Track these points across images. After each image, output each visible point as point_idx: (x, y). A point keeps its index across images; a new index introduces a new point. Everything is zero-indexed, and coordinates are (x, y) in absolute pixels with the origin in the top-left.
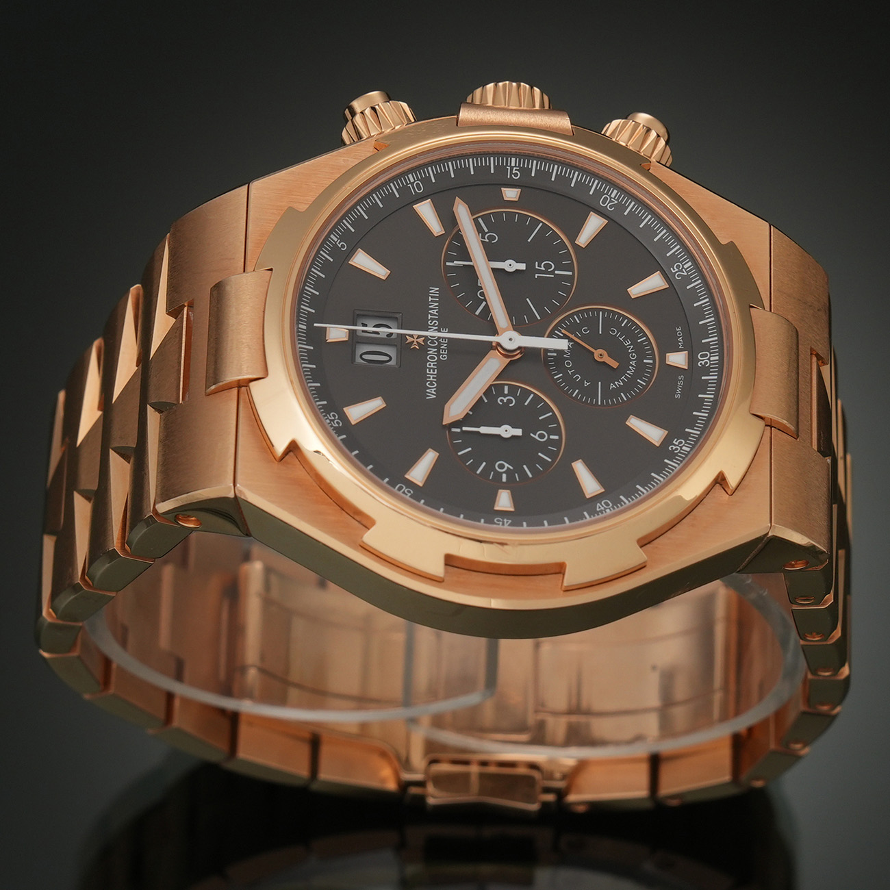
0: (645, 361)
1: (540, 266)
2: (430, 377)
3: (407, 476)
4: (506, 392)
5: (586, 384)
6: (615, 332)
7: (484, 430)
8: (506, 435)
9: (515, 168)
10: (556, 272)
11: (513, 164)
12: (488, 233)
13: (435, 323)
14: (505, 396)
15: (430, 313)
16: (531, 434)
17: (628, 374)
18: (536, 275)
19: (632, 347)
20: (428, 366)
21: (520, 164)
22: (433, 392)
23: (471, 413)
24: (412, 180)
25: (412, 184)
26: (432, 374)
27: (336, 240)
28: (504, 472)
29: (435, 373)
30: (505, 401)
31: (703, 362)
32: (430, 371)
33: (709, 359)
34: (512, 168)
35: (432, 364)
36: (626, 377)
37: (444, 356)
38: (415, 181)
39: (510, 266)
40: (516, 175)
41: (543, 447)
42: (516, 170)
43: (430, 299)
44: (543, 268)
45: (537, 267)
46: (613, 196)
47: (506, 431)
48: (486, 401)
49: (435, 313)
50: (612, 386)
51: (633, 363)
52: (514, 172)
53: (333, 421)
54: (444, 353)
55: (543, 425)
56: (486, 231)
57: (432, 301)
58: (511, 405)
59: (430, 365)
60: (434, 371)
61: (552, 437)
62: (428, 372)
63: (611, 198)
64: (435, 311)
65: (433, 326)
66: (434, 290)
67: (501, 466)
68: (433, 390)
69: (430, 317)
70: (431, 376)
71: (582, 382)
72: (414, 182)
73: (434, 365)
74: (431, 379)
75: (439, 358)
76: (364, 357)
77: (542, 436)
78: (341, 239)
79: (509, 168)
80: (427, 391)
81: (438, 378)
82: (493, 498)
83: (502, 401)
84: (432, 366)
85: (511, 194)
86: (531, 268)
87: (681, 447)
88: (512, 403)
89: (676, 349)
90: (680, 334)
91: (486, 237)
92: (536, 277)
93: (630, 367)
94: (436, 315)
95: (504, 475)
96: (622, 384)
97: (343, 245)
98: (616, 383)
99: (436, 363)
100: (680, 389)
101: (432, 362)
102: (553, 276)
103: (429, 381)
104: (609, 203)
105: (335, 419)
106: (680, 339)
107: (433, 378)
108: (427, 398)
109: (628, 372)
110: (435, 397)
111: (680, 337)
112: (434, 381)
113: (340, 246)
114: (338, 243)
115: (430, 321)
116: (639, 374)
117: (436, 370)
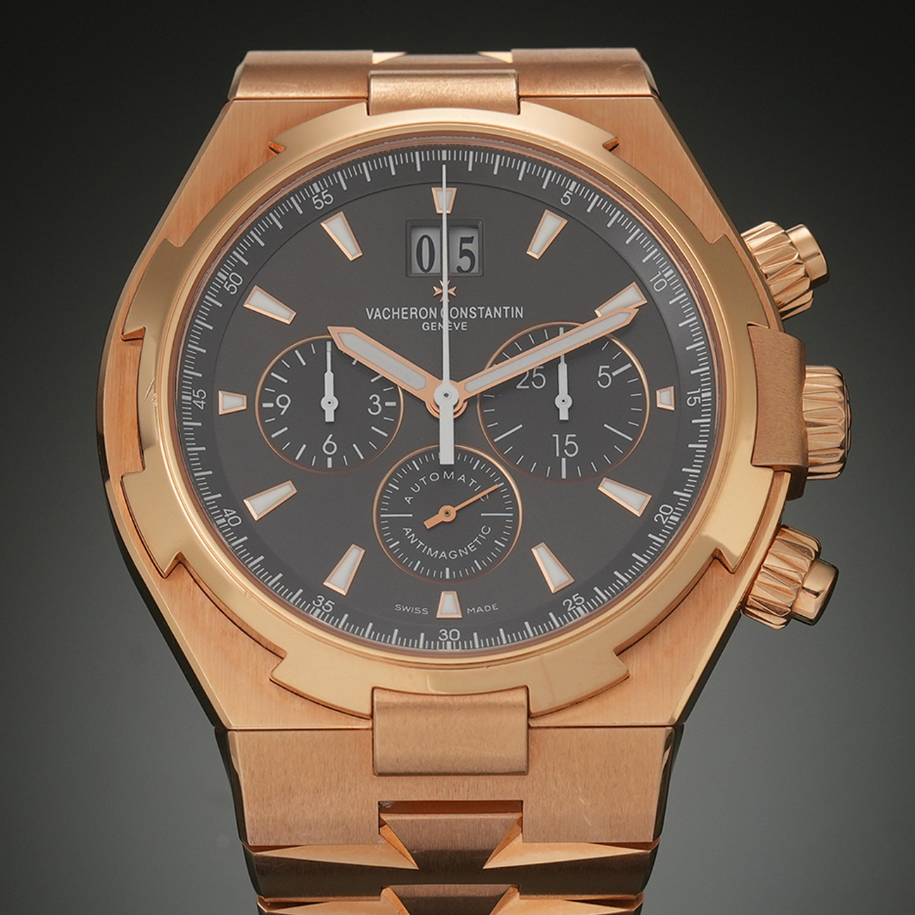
0: (447, 569)
1: (570, 439)
2: (396, 311)
3: (255, 287)
4: (388, 404)
5: (408, 500)
6: (485, 532)
7: (329, 377)
8: (324, 403)
9: (699, 398)
10: (564, 460)
11: (703, 395)
12: (611, 375)
13: (473, 315)
14: (382, 403)
15: (486, 309)
16: (331, 436)
17: (427, 549)
18: (557, 436)
19: (467, 553)
20: (411, 309)
21: (705, 403)
22: (376, 316)
23: (354, 363)
24: (666, 275)
25: (662, 276)
26: (401, 313)
27: (571, 189)
28: (275, 404)
29: (403, 318)
30: (374, 403)
31: (445, 634)
32: (405, 311)
33: (449, 640)
34: (699, 395)
35: (415, 313)
36: (422, 547)
38: (667, 279)
39: (563, 403)
40: (692, 401)
41: (315, 449)
42: (697, 400)
43: (506, 308)
44: (567, 443)
45: (568, 436)
46: (672, 518)
47: (329, 404)
48: (372, 381)
49: (487, 314)
50: (408, 530)
51: (443, 555)
52: (695, 398)
53: (320, 197)
54: (432, 326)
55: (345, 449)
56: (614, 374)
57: (503, 310)
58: (369, 410)
59: (414, 311)
60: (405, 315)
61: (330, 460)
62: (403, 309)
63: (669, 516)
64: (490, 314)
65: (469, 313)
66: (519, 313)
67: (284, 401)
68: (379, 315)
69: (481, 308)
70: (398, 313)
71: (410, 494)
72: (664, 278)
73: (414, 315)
74: (394, 313)
75: (425, 320)
76: (425, 239)
77: (330, 448)
78: (574, 196)
79: (699, 391)
80: (377, 310)
81: (397, 321)
82: (233, 389)
83: (375, 399)
84: (412, 313)
85: (665, 399)
86: (564, 427)
87: (320, 608)
88: (372, 411)
89: (463, 604)
90: (488, 608)
91: (604, 374)
92: (554, 435)
93: (437, 552)
94: (484, 316)
95: (271, 405)
96: (412, 542)
97: (566, 199)
98: (413, 535)
99: (417, 317)
100: (408, 610)
101: (418, 313)
102: (558, 455)
103: (391, 310)
104: (663, 514)
105: (323, 201)
106: (480, 609)
107: (396, 316)
108: (367, 309)
109: (430, 549)
110: (370, 317)
111: (484, 609)
112: (391, 316)
113: (565, 196)
114: (567, 192)
115: (475, 309)
116: (428, 562)
117: (407, 318)
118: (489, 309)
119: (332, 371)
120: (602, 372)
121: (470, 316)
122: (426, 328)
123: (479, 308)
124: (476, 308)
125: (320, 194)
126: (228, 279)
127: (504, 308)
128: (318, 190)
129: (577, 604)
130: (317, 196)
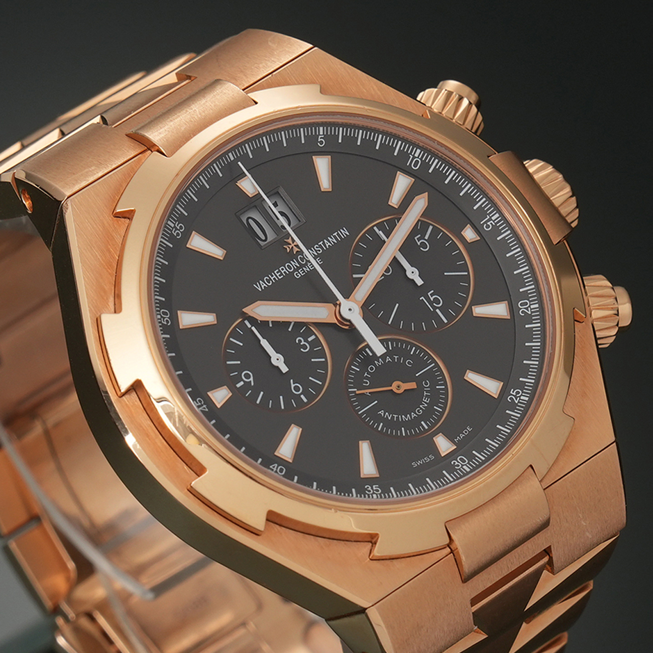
0: (422, 423)
1: (432, 295)
2: (272, 276)
3: (179, 312)
4: (310, 339)
5: (367, 393)
6: (427, 385)
7: (264, 343)
8: (274, 362)
9: (492, 222)
10: (437, 310)
11: (493, 218)
12: (425, 240)
13: (319, 251)
14: (306, 341)
15: (324, 242)
16: (292, 381)
17: (401, 417)
18: (423, 298)
19: (426, 405)
20: (280, 269)
21: (498, 222)
22: (263, 286)
23: (270, 324)
24: (416, 155)
25: (414, 157)
26: (276, 276)
27: (321, 133)
28: (244, 381)
29: (280, 278)
30: (302, 344)
31: (457, 463)
32: (277, 272)
33: (462, 465)
34: (490, 219)
35: (285, 270)
36: (398, 418)
37: (298, 275)
38: (418, 158)
39: (413, 273)
40: (488, 226)
41: (289, 396)
42: (491, 223)
43: (335, 234)
44: (432, 299)
45: (429, 294)
46: (532, 307)
47: (278, 360)
48: (290, 330)
49: (327, 245)
50: (382, 412)
51: (413, 415)
52: (489, 223)
53: (177, 229)
54: (301, 273)
55: (307, 384)
56: (426, 238)
57: (334, 236)
58: (302, 350)
59: (282, 269)
60: (280, 276)
61: (302, 396)
62: (275, 272)
63: (529, 306)
64: (329, 244)
65: (316, 251)
66: (345, 232)
67: (247, 376)
68: (265, 285)
69: (321, 243)
70: (275, 276)
71: (366, 388)
72: (416, 157)
73: (285, 272)
74: (272, 278)
75: (294, 272)
76: (250, 220)
77: (297, 389)
78: (326, 137)
79: (488, 217)
80: (261, 282)
81: (278, 282)
82: (216, 386)
83: (300, 341)
84: (283, 272)
85: (469, 234)
86: (423, 290)
87: (374, 493)
88: (304, 349)
89: (450, 438)
90: (466, 432)
91: (420, 241)
92: (421, 299)
93: (408, 415)
94: (326, 247)
95: (242, 383)
96: (389, 418)
97: (321, 142)
98: (387, 413)
99: (287, 272)
100: (421, 463)
101: (286, 269)
102: (432, 310)
103: (269, 277)
104: (524, 308)
105: (179, 230)
106: (462, 436)
107: (274, 279)
108: (255, 285)
109: (403, 416)
110: (260, 290)
111: (464, 434)
112: (272, 281)
113: (319, 140)
114: (320, 137)
115: (318, 246)
116: (408, 425)
117: (282, 277)
118: (325, 241)
119: (263, 338)
120: (419, 241)
121: (318, 252)
122: (298, 276)
123: (319, 244)
124: (318, 244)
125: (175, 227)
126: (162, 317)
127: (334, 235)
128: (173, 225)
129: (518, 395)
130: (174, 229)
